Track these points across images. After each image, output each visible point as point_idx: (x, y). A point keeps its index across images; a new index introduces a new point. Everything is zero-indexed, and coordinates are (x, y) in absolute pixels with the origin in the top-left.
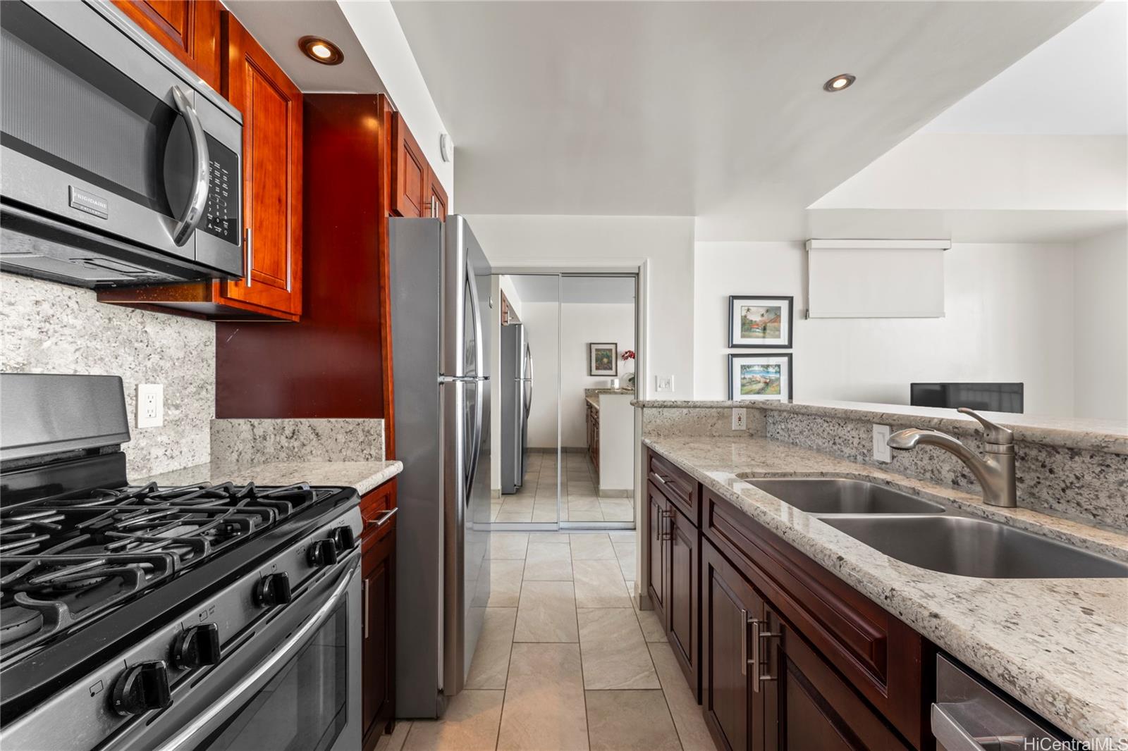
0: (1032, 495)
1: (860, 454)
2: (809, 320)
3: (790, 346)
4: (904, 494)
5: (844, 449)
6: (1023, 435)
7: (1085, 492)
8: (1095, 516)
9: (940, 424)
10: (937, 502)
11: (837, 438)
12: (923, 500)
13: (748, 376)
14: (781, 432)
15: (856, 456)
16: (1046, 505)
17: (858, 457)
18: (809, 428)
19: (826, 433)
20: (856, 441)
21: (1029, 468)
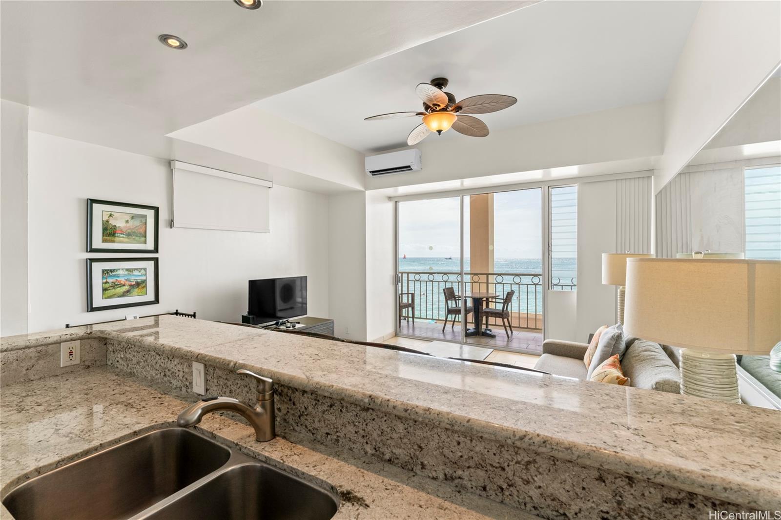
0: (285, 420)
1: (184, 386)
2: (173, 228)
3: (156, 250)
4: (205, 438)
5: (173, 381)
6: (279, 380)
7: (309, 418)
8: (313, 434)
9: (235, 367)
10: (227, 446)
11: (167, 370)
12: (218, 444)
13: (110, 280)
14: (120, 361)
15: (181, 387)
16: (292, 428)
17: (182, 389)
18: (144, 359)
19: (158, 365)
20: (181, 374)
21: (284, 401)
